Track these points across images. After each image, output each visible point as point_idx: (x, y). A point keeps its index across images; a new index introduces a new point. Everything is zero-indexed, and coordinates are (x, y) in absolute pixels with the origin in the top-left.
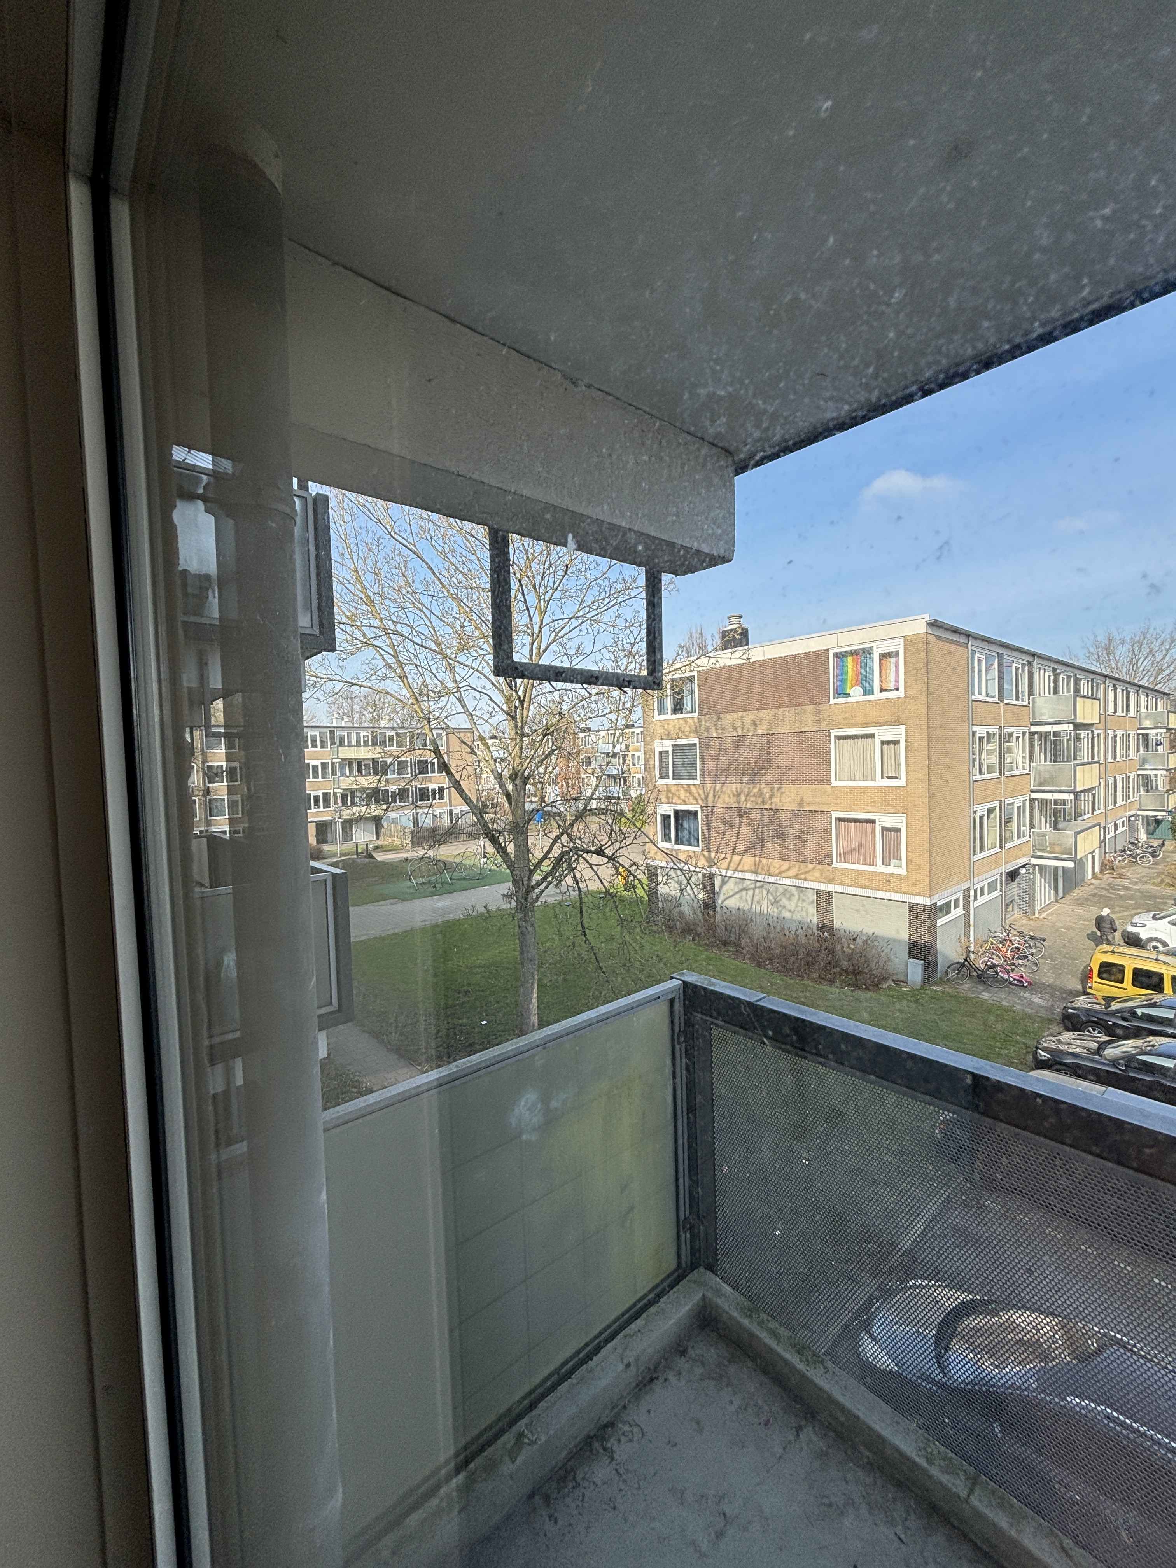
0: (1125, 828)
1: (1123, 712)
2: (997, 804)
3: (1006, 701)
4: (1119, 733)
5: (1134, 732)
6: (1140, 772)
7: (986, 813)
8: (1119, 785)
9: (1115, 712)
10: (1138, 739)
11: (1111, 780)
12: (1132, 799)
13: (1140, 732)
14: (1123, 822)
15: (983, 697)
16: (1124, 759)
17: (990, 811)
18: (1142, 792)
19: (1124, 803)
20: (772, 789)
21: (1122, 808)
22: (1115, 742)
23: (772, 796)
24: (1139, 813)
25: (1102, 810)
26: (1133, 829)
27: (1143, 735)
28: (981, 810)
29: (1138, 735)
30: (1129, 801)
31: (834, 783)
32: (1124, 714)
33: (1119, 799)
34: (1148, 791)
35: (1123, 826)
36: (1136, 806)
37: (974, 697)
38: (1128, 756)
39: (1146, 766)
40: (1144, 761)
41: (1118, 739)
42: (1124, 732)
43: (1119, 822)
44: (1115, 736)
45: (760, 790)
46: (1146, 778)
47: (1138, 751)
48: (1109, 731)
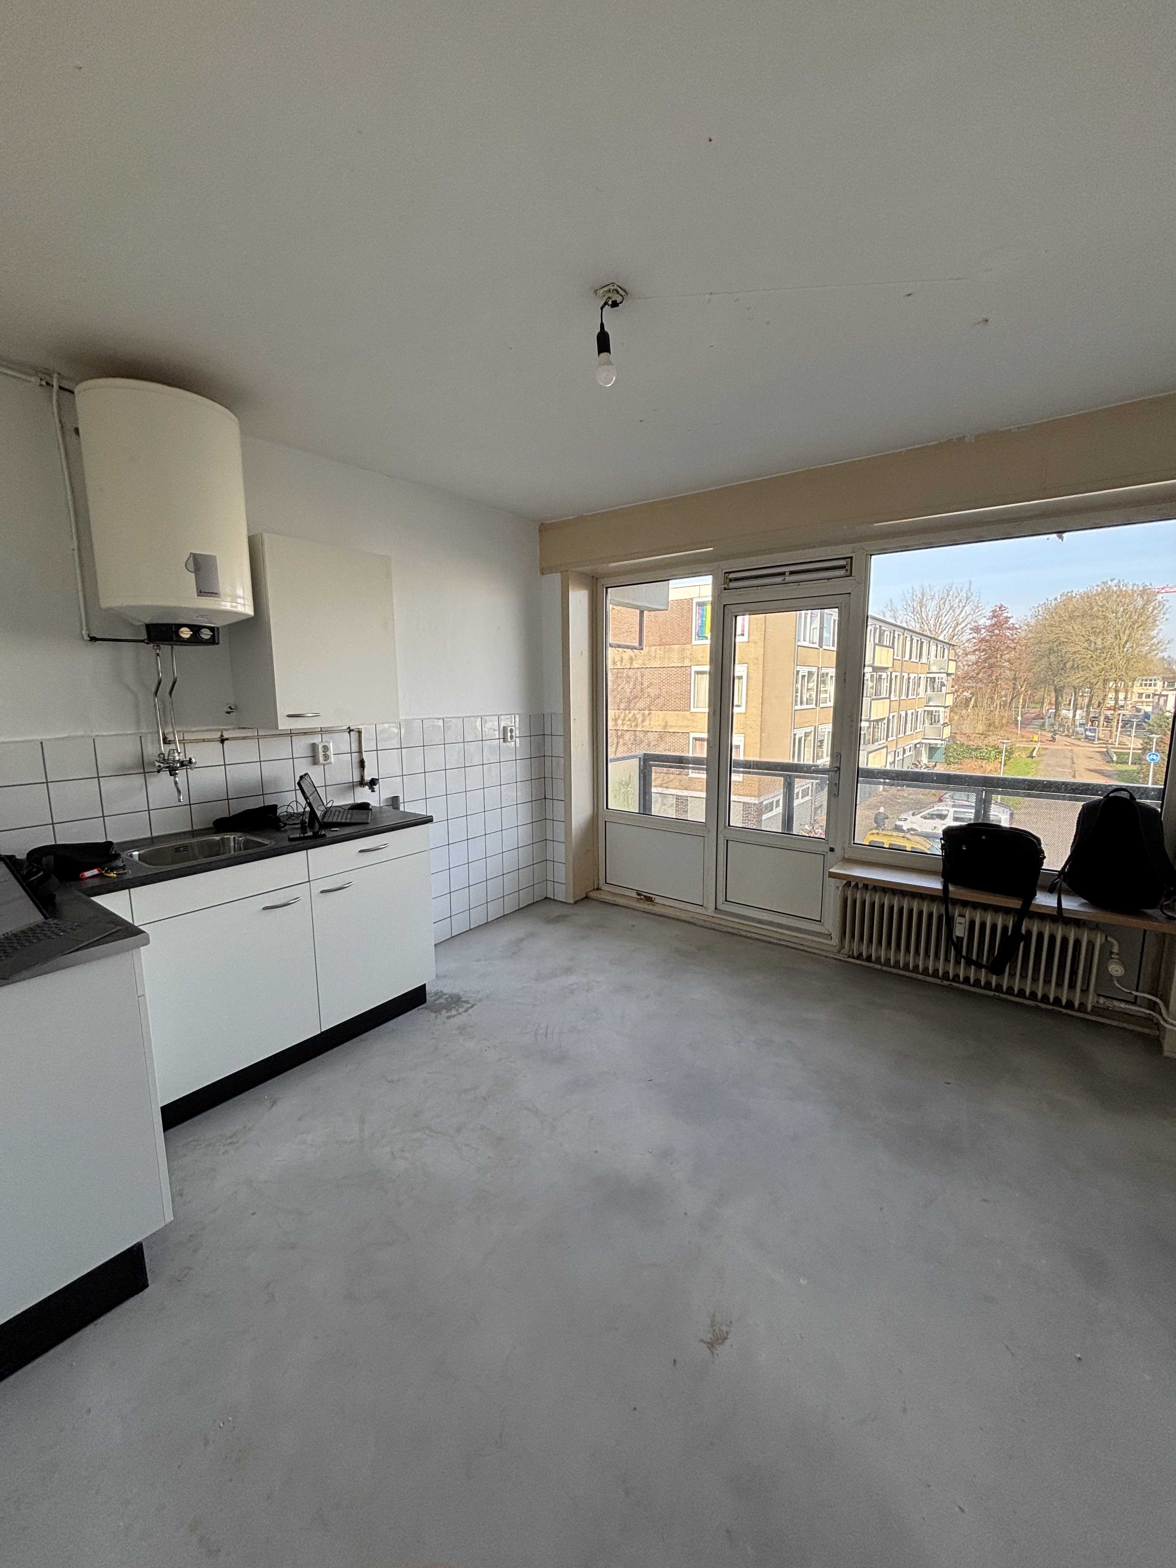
0: (911, 753)
1: (916, 658)
2: (812, 728)
3: (824, 647)
4: (912, 676)
5: (925, 675)
6: (927, 709)
7: (803, 735)
8: (909, 718)
9: (910, 658)
10: (927, 681)
11: (903, 713)
12: (918, 730)
13: (929, 675)
14: (910, 748)
15: (807, 644)
16: (915, 697)
17: (807, 735)
18: (927, 724)
19: (912, 732)
20: (643, 715)
21: (910, 737)
22: (909, 683)
23: (643, 721)
24: (923, 741)
25: (894, 738)
26: (918, 754)
27: (931, 678)
28: (800, 733)
29: (927, 678)
30: (916, 731)
31: (692, 710)
32: (917, 661)
33: (908, 728)
34: (931, 724)
35: (910, 751)
36: (921, 736)
37: (799, 644)
38: (918, 694)
39: (931, 704)
40: (930, 700)
41: (911, 680)
42: (916, 675)
43: (907, 748)
44: (909, 678)
45: (634, 715)
46: (930, 713)
47: (926, 692)
48: (903, 674)
